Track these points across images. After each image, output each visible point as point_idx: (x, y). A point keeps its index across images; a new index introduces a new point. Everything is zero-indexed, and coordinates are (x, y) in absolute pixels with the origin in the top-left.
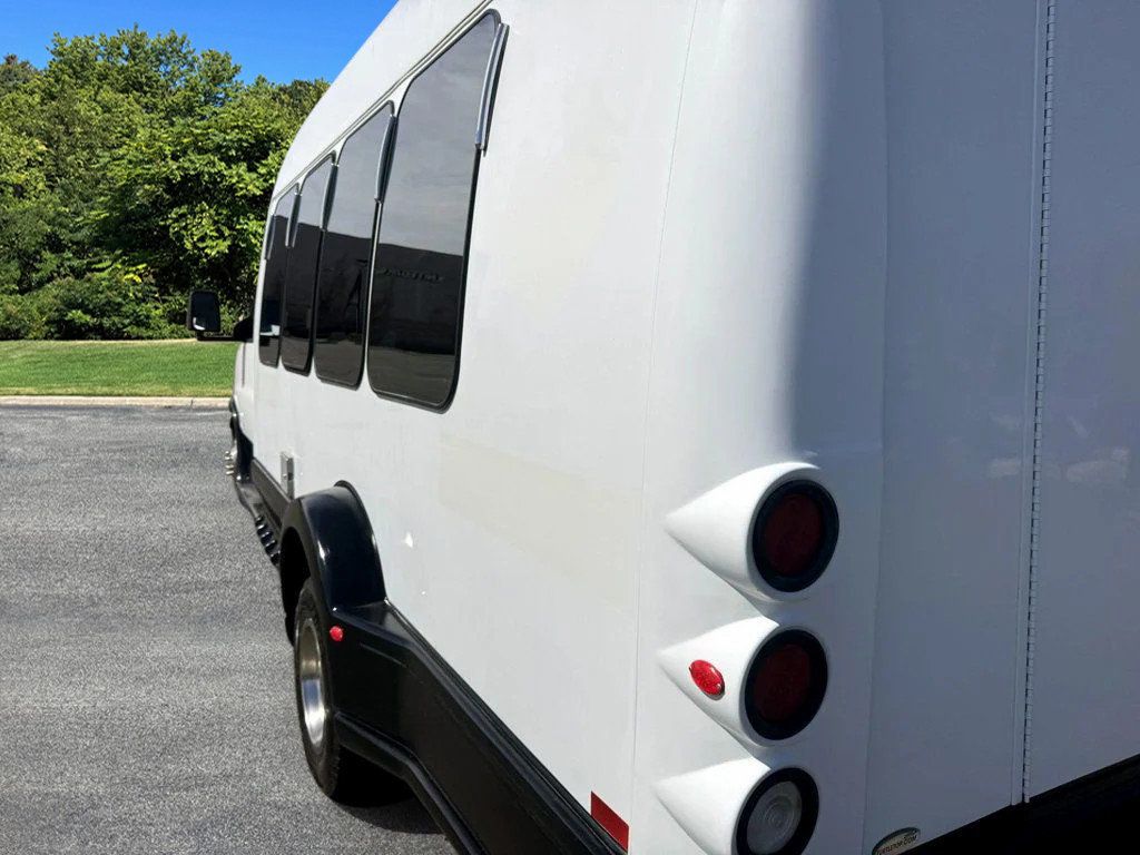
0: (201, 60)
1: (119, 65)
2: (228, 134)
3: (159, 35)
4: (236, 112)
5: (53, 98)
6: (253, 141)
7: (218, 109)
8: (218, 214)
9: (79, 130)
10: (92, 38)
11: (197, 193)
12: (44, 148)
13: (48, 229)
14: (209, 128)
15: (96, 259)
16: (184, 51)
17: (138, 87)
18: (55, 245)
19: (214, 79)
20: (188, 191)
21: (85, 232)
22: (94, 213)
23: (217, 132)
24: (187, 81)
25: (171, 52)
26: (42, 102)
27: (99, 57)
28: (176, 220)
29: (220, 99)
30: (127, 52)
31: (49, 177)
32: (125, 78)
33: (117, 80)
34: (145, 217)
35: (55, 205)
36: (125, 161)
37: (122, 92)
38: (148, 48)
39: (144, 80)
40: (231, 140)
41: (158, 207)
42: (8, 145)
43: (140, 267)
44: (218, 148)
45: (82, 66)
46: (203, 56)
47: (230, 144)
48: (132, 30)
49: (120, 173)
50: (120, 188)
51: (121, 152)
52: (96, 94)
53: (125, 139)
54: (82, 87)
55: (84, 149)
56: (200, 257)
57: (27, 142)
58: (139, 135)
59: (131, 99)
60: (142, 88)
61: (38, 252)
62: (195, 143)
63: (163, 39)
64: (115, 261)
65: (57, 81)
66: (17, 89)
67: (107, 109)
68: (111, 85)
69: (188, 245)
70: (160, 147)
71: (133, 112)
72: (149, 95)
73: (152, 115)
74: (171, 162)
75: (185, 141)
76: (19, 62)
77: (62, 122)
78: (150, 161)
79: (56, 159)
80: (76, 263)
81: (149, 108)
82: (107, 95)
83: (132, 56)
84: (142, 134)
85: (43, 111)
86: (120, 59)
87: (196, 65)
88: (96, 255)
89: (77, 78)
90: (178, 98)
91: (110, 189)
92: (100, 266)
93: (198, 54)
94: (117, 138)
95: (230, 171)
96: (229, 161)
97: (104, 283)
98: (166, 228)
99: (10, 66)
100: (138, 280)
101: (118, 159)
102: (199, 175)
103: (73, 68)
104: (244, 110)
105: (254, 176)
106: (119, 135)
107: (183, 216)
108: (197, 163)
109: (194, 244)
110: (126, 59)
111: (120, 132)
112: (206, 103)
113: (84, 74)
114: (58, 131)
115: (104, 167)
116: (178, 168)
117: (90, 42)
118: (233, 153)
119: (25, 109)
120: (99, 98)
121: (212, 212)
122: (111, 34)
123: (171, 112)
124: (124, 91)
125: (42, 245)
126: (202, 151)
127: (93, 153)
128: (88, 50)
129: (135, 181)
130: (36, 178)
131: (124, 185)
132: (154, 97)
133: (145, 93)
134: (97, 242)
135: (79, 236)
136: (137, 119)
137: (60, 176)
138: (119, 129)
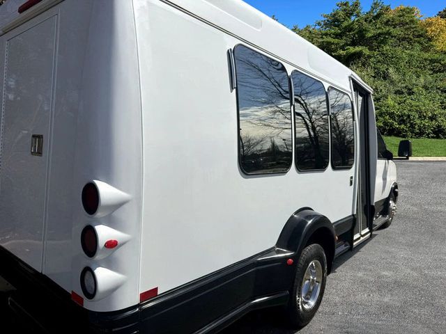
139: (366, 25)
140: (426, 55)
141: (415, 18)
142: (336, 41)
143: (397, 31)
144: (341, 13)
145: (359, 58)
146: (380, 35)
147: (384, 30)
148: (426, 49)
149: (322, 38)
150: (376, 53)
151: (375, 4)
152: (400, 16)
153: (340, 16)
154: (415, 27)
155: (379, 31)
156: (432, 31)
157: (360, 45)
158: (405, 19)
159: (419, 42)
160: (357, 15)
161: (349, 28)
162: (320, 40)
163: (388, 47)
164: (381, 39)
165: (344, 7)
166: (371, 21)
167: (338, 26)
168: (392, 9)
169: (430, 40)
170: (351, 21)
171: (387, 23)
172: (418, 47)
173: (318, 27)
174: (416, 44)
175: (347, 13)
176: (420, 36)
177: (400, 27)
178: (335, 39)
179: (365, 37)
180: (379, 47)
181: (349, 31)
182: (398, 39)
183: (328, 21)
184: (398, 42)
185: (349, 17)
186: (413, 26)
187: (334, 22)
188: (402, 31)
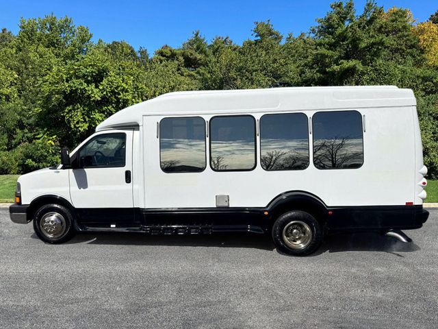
0: (77, 31)
1: (46, 33)
2: (88, 69)
3: (61, 18)
4: (91, 57)
5: (20, 50)
6: (97, 73)
7: (84, 56)
8: (84, 110)
9: (30, 67)
10: (35, 20)
11: (76, 100)
12: (17, 76)
13: (18, 117)
14: (80, 66)
15: (37, 133)
16: (71, 26)
17: (53, 44)
18: (21, 125)
19: (82, 41)
20: (73, 98)
21: (33, 119)
22: (36, 109)
23: (83, 68)
24: (72, 41)
25: (66, 27)
26: (16, 53)
27: (38, 30)
28: (68, 113)
29: (84, 51)
30: (49, 27)
31: (19, 91)
32: (48, 40)
33: (45, 41)
34: (56, 111)
35: (21, 105)
36: (48, 83)
38: (57, 24)
39: (55, 41)
40: (89, 72)
41: (61, 106)
42: (3, 74)
43: (54, 137)
44: (84, 75)
45: (31, 34)
46: (78, 29)
47: (88, 74)
48: (51, 15)
49: (46, 88)
50: (46, 97)
51: (46, 78)
52: (37, 48)
53: (48, 71)
54: (31, 45)
55: (32, 76)
56: (77, 132)
57: (10, 73)
58: (53, 69)
59: (50, 51)
60: (55, 45)
61: (14, 129)
62: (75, 73)
63: (63, 20)
64: (44, 134)
65: (22, 41)
66: (7, 45)
67: (41, 56)
68: (42, 43)
69: (72, 126)
70: (62, 75)
71: (51, 58)
73: (58, 59)
74: (66, 83)
75: (71, 72)
76: (7, 32)
77: (24, 63)
78: (58, 83)
79: (21, 81)
80: (29, 135)
81: (58, 55)
82: (41, 49)
83: (51, 29)
84: (55, 69)
86: (46, 30)
87: (75, 33)
88: (37, 131)
89: (30, 40)
90: (68, 50)
91: (42, 97)
92: (38, 136)
93: (76, 28)
94: (45, 71)
95: (88, 88)
96: (88, 83)
97: (40, 145)
98: (64, 117)
99: (4, 34)
100: (53, 144)
101: (46, 82)
102: (77, 90)
103: (28, 35)
104: (94, 56)
105: (98, 90)
107: (70, 111)
108: (76, 83)
109: (75, 125)
110: (49, 30)
111: (46, 68)
112: (79, 53)
113: (32, 38)
114: (22, 67)
115: (40, 86)
116: (69, 86)
118: (89, 78)
119: (10, 56)
120: (38, 51)
121: (82, 109)
122: (43, 18)
123: (66, 57)
124: (48, 47)
125: (16, 126)
126: (78, 77)
127: (36, 79)
128: (34, 25)
129: (52, 93)
130: (14, 91)
131: (48, 95)
132: (59, 50)
133: (56, 48)
134: (37, 124)
135: (31, 121)
136: (52, 61)
137: (23, 90)
138: (46, 66)
139: (359, 32)
140: (419, 71)
141: (408, 24)
142: (330, 53)
143: (390, 40)
144: (335, 17)
145: (353, 75)
146: (373, 44)
147: (377, 39)
148: (418, 64)
149: (316, 49)
150: (369, 68)
151: (368, 5)
152: (393, 21)
153: (334, 21)
154: (408, 35)
155: (373, 40)
156: (424, 40)
157: (354, 58)
158: (397, 26)
159: (411, 55)
160: (351, 20)
161: (343, 37)
162: (315, 52)
163: (381, 62)
164: (374, 50)
165: (338, 9)
166: (364, 27)
167: (331, 34)
168: (385, 11)
169: (422, 51)
170: (344, 28)
171: (380, 30)
172: (410, 61)
173: (312, 35)
174: (409, 57)
175: (341, 17)
176: (412, 47)
177: (393, 35)
178: (328, 50)
179: (358, 47)
180: (372, 60)
181: (343, 41)
182: (391, 51)
183: (322, 27)
184: (391, 55)
185: (343, 22)
186: (406, 34)
187: (328, 28)
188: (395, 41)
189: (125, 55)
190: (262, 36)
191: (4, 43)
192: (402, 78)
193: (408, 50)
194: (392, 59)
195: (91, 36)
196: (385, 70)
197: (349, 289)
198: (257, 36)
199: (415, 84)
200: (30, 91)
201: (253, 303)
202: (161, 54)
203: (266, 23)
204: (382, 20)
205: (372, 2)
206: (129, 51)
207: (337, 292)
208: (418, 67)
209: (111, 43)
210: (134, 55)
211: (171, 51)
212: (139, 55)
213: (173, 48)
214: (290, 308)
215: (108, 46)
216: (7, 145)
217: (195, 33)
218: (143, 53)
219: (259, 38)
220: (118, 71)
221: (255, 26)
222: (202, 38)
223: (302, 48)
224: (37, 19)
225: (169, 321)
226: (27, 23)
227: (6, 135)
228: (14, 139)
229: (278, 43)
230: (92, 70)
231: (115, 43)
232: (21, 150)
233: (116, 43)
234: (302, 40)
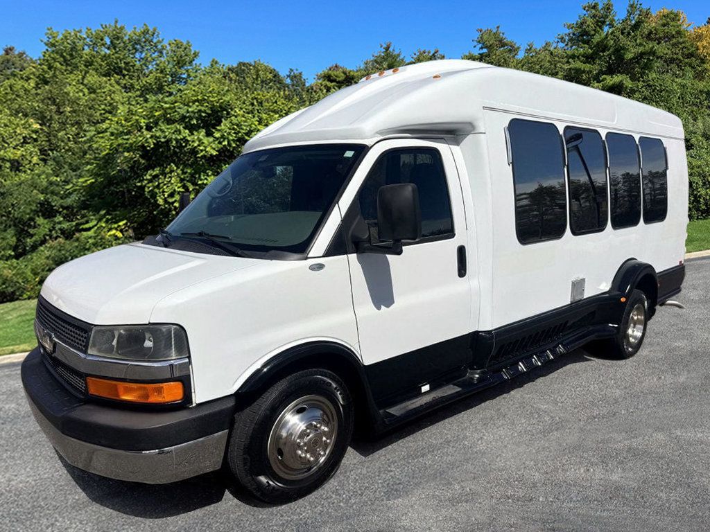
0: (169, 48)
1: (103, 53)
2: (190, 107)
3: (135, 28)
4: (196, 89)
5: (46, 83)
6: (210, 112)
7: (182, 87)
8: (184, 173)
9: (69, 109)
10: (80, 32)
11: (167, 157)
12: (39, 127)
13: (42, 197)
14: (176, 102)
15: (83, 220)
16: (155, 41)
17: (118, 71)
18: (47, 211)
19: (178, 63)
20: (159, 156)
21: (74, 197)
22: (81, 180)
23: (181, 106)
24: (157, 65)
25: (145, 42)
26: (37, 87)
27: (86, 48)
28: (150, 181)
29: (183, 78)
30: (109, 43)
31: (43, 151)
32: (108, 64)
33: (101, 65)
34: (125, 180)
35: (48, 176)
36: (108, 134)
37: (105, 76)
38: (126, 38)
39: (123, 65)
40: (192, 112)
41: (136, 171)
42: (6, 125)
43: (121, 223)
44: (183, 118)
45: (71, 55)
46: (170, 44)
47: (192, 115)
48: (113, 24)
49: (103, 144)
50: (104, 158)
51: (104, 126)
52: (83, 78)
53: (107, 115)
54: (71, 73)
55: (73, 125)
56: (170, 210)
57: (23, 122)
58: (119, 111)
59: (113, 81)
60: (121, 72)
61: (32, 219)
62: (164, 115)
63: (138, 31)
64: (100, 220)
65: (50, 67)
66: (15, 76)
67: (92, 90)
68: (96, 70)
69: (161, 201)
70: (137, 120)
71: (114, 92)
72: (127, 77)
73: (130, 94)
74: (145, 132)
75: (157, 114)
76: (16, 53)
77: (54, 103)
78: (129, 133)
79: (48, 135)
80: (66, 225)
81: (127, 88)
82: (93, 78)
83: (113, 46)
84: (122, 110)
85: (37, 94)
86: (103, 48)
87: (164, 52)
88: (83, 217)
89: (67, 65)
90: (151, 79)
91: (95, 158)
92: (87, 226)
93: (165, 43)
94: (101, 114)
95: (192, 137)
96: (192, 128)
97: (91, 241)
98: (142, 188)
99: (8, 57)
100: (120, 235)
101: (103, 132)
102: (168, 141)
103: (64, 57)
104: (202, 87)
105: (211, 139)
106: (103, 112)
107: (156, 176)
108: (167, 131)
109: (165, 200)
110: (108, 48)
111: (104, 109)
112: (173, 82)
113: (73, 61)
114: (51, 111)
115: (91, 140)
116: (152, 137)
117: (78, 34)
118: (195, 122)
119: (22, 93)
120: (85, 82)
121: (179, 171)
122: (96, 28)
123: (146, 90)
124: (107, 74)
125: (36, 212)
126: (170, 121)
127: (81, 128)
128: (76, 41)
129: (117, 150)
130: (31, 153)
131: (107, 154)
132: (132, 79)
133: (124, 76)
134: (84, 205)
135: (69, 201)
136: (117, 97)
137: (52, 150)
138: (103, 107)
139: (623, 40)
141: (682, 28)
142: (587, 67)
143: (663, 49)
144: (590, 21)
145: (621, 93)
146: (642, 54)
147: (647, 48)
148: (699, 76)
149: (568, 62)
150: (640, 84)
151: (632, 6)
152: (664, 25)
153: (588, 26)
154: (684, 42)
155: (641, 49)
156: (704, 47)
157: (619, 72)
158: (669, 30)
159: (690, 65)
160: (611, 25)
161: (602, 47)
162: (566, 67)
163: (654, 75)
165: (593, 11)
166: (629, 34)
167: (587, 42)
168: (654, 14)
169: (703, 61)
170: (603, 35)
171: (649, 37)
172: (690, 73)
173: (561, 45)
174: (688, 68)
175: (598, 21)
176: (690, 55)
177: (666, 42)
178: (584, 63)
179: (624, 59)
180: (642, 74)
181: (603, 51)
182: (665, 62)
183: (574, 34)
184: (666, 66)
185: (600, 27)
186: (681, 40)
187: (582, 36)
188: (668, 49)
189: (262, 82)
190: (490, 47)
191: (9, 72)
192: (682, 94)
193: (686, 60)
194: (668, 72)
195: (196, 55)
196: (661, 85)
197: (641, 379)
198: (482, 48)
199: (698, 101)
200: (69, 150)
201: (502, 433)
202: (328, 78)
203: (495, 31)
204: (652, 24)
205: (636, 3)
206: (270, 76)
207: (626, 388)
208: (700, 80)
209: (235, 65)
210: (280, 82)
211: (344, 73)
212: (288, 81)
213: (348, 69)
214: (559, 426)
215: (229, 69)
216: (15, 248)
217: (385, 46)
218: (296, 78)
219: (485, 50)
220: (250, 108)
221: (479, 35)
222: (396, 53)
223: (549, 61)
224: (84, 31)
225: (361, 495)
226: (61, 36)
227: (11, 231)
228: (32, 236)
229: (514, 57)
230: (200, 108)
231: (241, 64)
232: (47, 253)
233: (244, 64)
234: (547, 52)
